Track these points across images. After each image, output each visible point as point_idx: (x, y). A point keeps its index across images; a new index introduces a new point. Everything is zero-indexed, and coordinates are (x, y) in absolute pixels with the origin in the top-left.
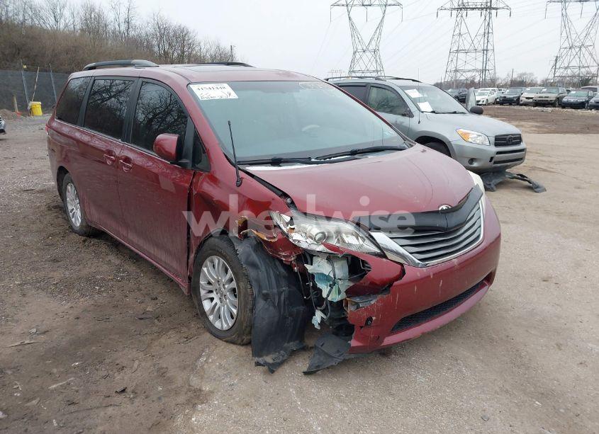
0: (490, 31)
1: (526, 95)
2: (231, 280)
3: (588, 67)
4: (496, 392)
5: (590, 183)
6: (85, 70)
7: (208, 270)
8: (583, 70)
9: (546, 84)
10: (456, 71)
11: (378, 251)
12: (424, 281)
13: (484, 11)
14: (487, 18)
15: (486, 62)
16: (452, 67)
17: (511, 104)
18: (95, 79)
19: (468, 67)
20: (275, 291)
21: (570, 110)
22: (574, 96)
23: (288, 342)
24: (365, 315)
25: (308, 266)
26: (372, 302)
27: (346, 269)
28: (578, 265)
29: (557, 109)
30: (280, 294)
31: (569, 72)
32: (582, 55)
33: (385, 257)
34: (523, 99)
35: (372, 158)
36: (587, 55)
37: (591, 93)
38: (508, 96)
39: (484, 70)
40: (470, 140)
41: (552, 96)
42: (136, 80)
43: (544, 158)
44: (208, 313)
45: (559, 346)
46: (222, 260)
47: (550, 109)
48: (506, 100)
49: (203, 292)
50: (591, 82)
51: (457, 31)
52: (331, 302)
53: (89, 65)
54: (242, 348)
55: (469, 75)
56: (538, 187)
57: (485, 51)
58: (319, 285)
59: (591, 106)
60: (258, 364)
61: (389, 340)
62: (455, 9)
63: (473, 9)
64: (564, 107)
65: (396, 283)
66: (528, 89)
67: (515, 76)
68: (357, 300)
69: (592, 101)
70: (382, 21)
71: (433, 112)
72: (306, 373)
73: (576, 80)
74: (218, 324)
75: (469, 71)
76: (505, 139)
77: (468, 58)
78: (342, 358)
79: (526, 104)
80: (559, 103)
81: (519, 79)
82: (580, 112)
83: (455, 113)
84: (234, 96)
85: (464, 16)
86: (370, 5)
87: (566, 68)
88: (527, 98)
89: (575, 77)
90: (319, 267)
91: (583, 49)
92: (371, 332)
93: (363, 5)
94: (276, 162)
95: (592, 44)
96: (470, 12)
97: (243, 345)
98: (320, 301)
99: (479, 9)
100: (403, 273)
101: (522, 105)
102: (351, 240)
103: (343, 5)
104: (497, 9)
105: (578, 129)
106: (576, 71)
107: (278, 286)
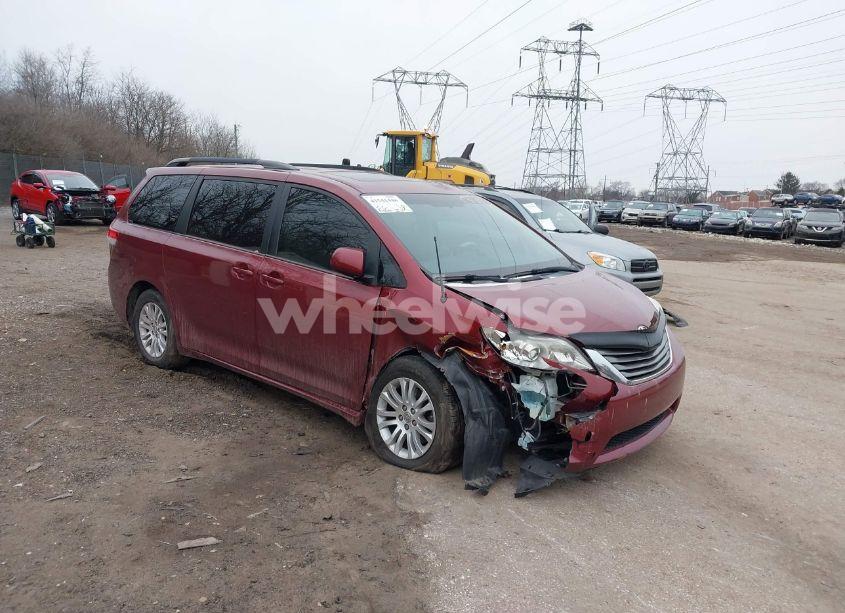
0: (579, 127)
1: (628, 210)
2: (425, 403)
3: (696, 179)
4: (703, 507)
5: (730, 317)
6: (170, 165)
7: (391, 396)
8: (690, 182)
9: (645, 196)
10: (536, 175)
11: (591, 368)
12: (634, 399)
13: (570, 102)
14: (574, 111)
15: (574, 164)
16: (531, 170)
17: (609, 222)
18: (204, 177)
19: (551, 171)
20: (485, 410)
21: (682, 232)
22: (687, 214)
23: (491, 467)
24: (586, 430)
25: (515, 385)
26: (591, 418)
27: (556, 388)
28: (744, 399)
29: (667, 230)
30: (489, 412)
31: (674, 184)
32: (688, 165)
33: (599, 374)
34: (625, 216)
35: (552, 277)
36: (694, 164)
37: (705, 212)
38: (606, 212)
39: (572, 176)
40: (603, 265)
41: (661, 214)
42: (280, 185)
43: (673, 289)
44: (388, 443)
45: (748, 470)
46: (412, 382)
47: (659, 230)
48: (605, 216)
49: (380, 420)
50: (699, 198)
51: (538, 125)
52: (542, 422)
53: (175, 161)
54: (438, 476)
55: (552, 181)
56: (679, 321)
57: (573, 151)
58: (527, 405)
59: (706, 228)
60: (469, 487)
61: (602, 459)
62: (533, 96)
63: (556, 98)
64: (674, 228)
65: (612, 399)
66: (631, 203)
67: (608, 185)
68: (575, 416)
69: (708, 221)
70: (441, 106)
71: (557, 231)
72: (518, 496)
73: (681, 194)
74: (403, 454)
75: (553, 176)
76: (641, 264)
77: (551, 160)
78: (554, 479)
79: (628, 223)
80: (668, 222)
81: (612, 189)
82: (695, 234)
83: (579, 232)
84: (408, 209)
85: (546, 108)
86: (426, 83)
87: (670, 179)
88: (631, 215)
89: (680, 190)
90: (528, 385)
91: (690, 157)
92: (588, 448)
93: (416, 83)
94: (469, 279)
95: (699, 151)
96: (552, 101)
97: (439, 473)
98: (528, 421)
99: (563, 98)
100: (615, 390)
101: (624, 223)
102: (562, 358)
103: (390, 81)
104: (585, 100)
105: (699, 255)
106: (682, 183)
107: (487, 405)
